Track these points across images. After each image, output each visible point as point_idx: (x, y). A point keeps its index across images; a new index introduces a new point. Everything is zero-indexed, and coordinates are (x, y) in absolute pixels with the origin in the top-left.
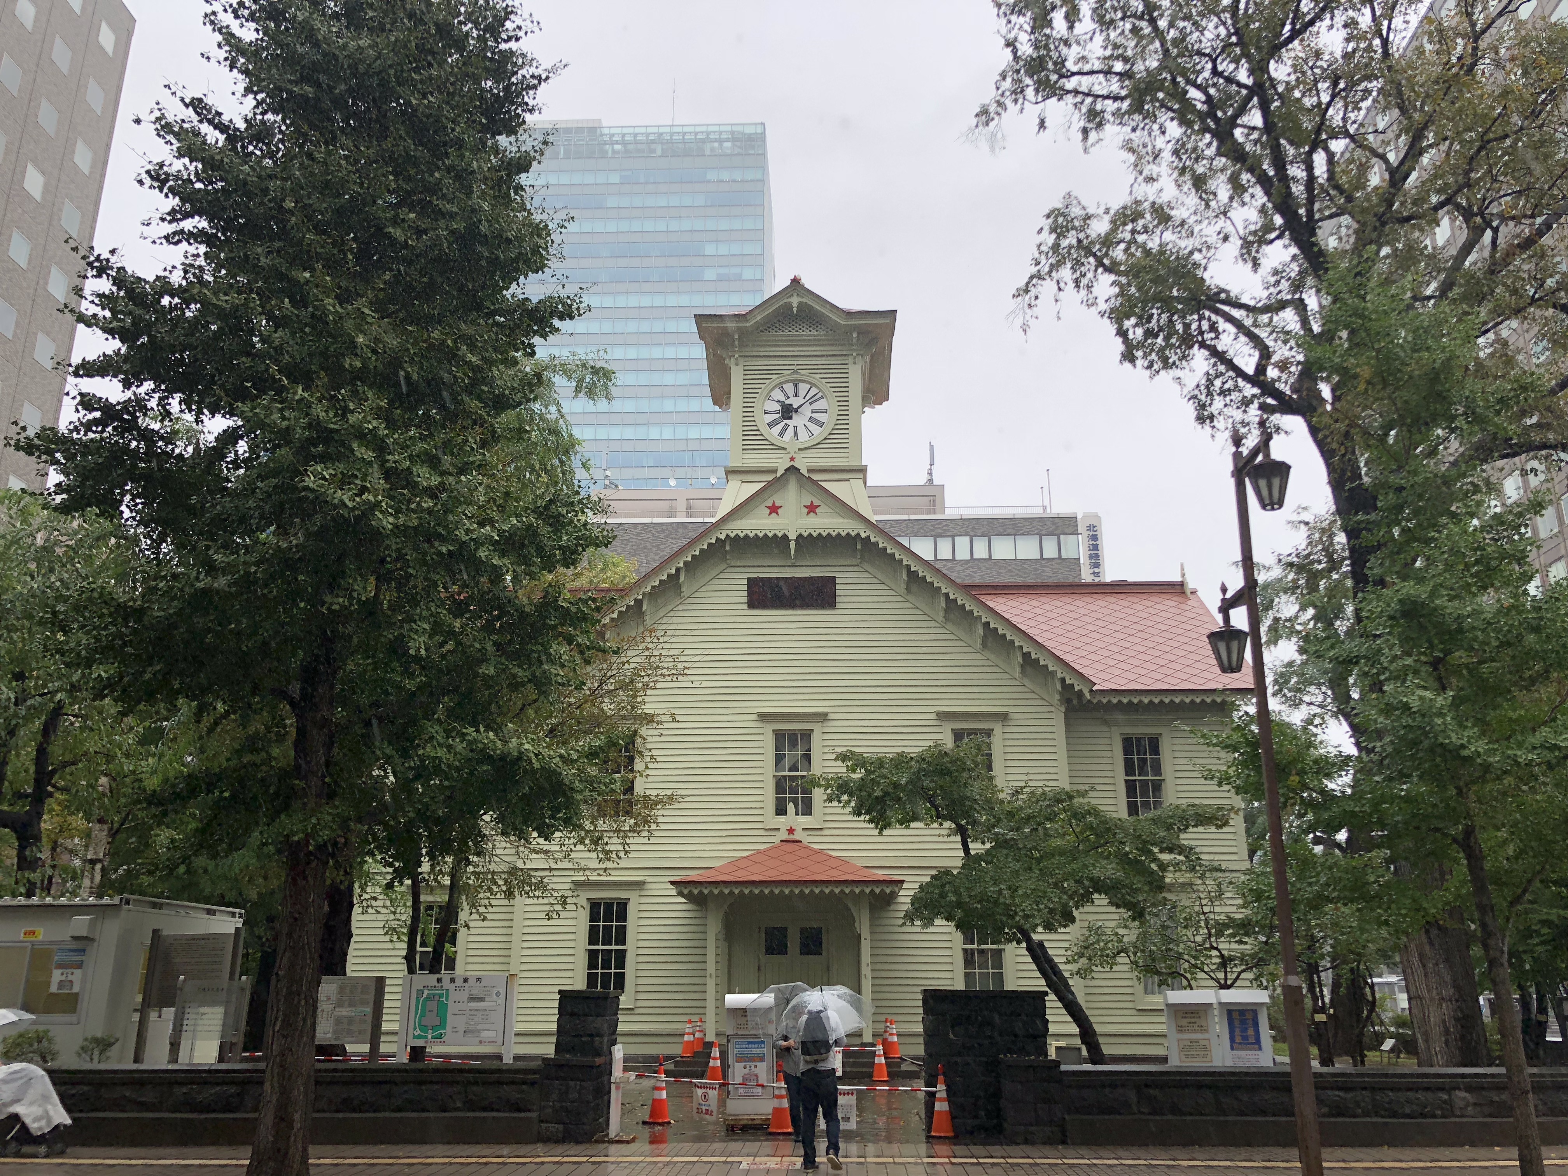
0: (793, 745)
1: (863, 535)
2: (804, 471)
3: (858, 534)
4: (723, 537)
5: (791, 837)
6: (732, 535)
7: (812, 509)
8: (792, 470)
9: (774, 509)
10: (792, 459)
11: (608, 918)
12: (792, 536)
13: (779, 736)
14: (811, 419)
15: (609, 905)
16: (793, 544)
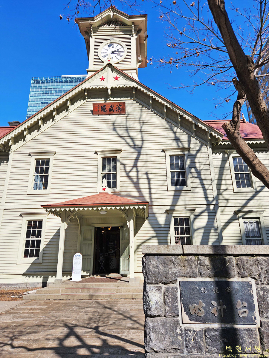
0: (109, 163)
1: (135, 87)
2: (113, 65)
3: (133, 87)
4: (84, 88)
5: (104, 192)
6: (87, 88)
7: (116, 79)
8: (109, 65)
9: (102, 79)
10: (109, 61)
11: (35, 227)
12: (109, 87)
13: (104, 159)
14: (118, 55)
15: (35, 223)
16: (109, 91)
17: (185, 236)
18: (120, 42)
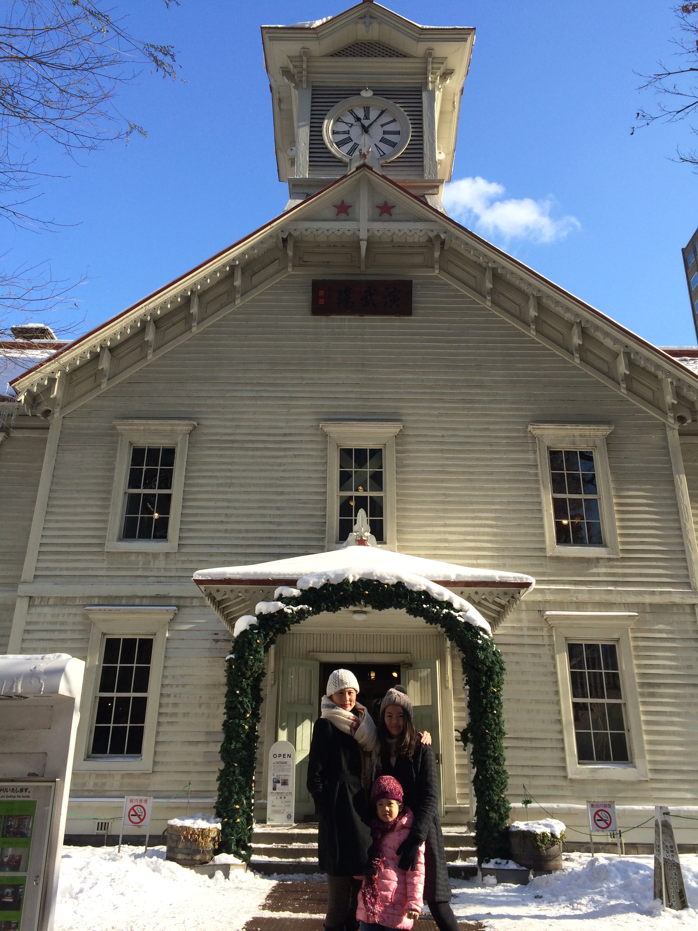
0: (362, 465)
1: (443, 237)
2: (377, 169)
4: (284, 236)
7: (385, 210)
8: (365, 168)
9: (343, 209)
10: (365, 156)
11: (128, 658)
12: (363, 235)
13: (345, 454)
14: (383, 140)
15: (129, 643)
16: (364, 245)
17: (606, 701)
18: (389, 103)
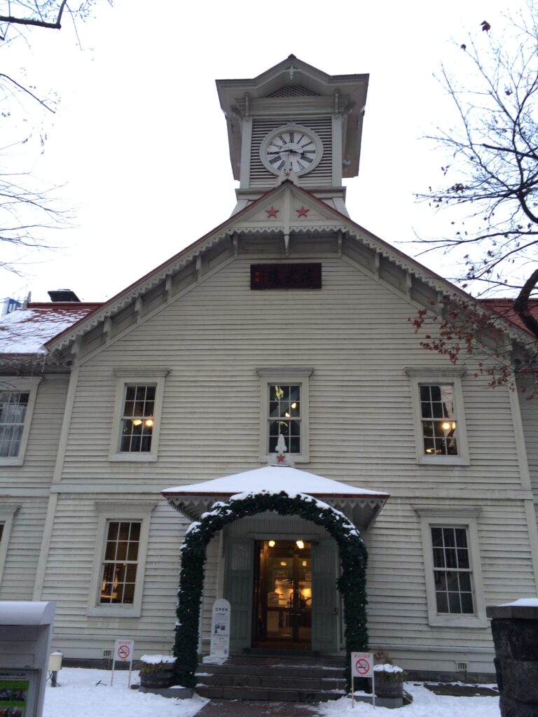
0: (285, 397)
1: (344, 231)
3: (340, 230)
4: (231, 233)
6: (239, 232)
7: (302, 213)
8: (287, 182)
10: (287, 174)
11: (124, 536)
12: (286, 231)
15: (125, 524)
16: (287, 239)
17: (458, 570)
18: (307, 130)
